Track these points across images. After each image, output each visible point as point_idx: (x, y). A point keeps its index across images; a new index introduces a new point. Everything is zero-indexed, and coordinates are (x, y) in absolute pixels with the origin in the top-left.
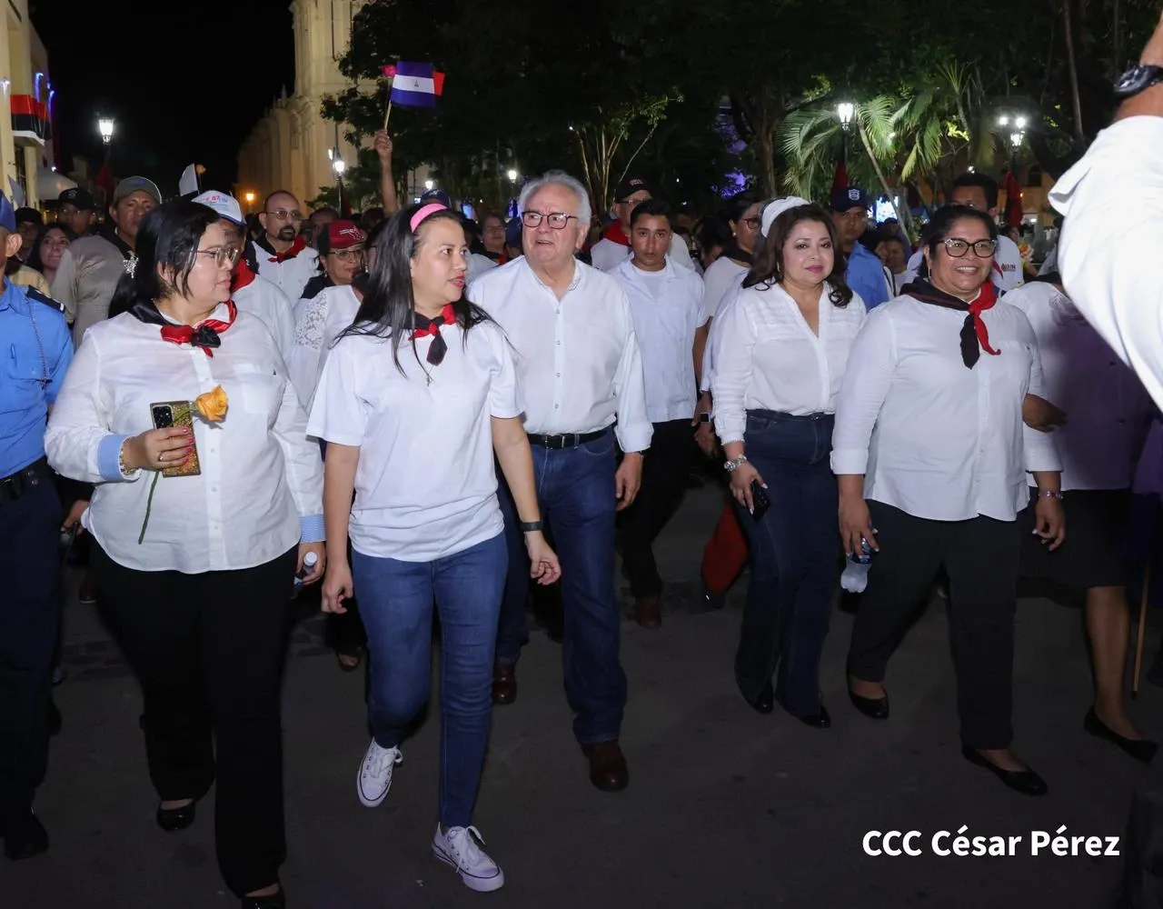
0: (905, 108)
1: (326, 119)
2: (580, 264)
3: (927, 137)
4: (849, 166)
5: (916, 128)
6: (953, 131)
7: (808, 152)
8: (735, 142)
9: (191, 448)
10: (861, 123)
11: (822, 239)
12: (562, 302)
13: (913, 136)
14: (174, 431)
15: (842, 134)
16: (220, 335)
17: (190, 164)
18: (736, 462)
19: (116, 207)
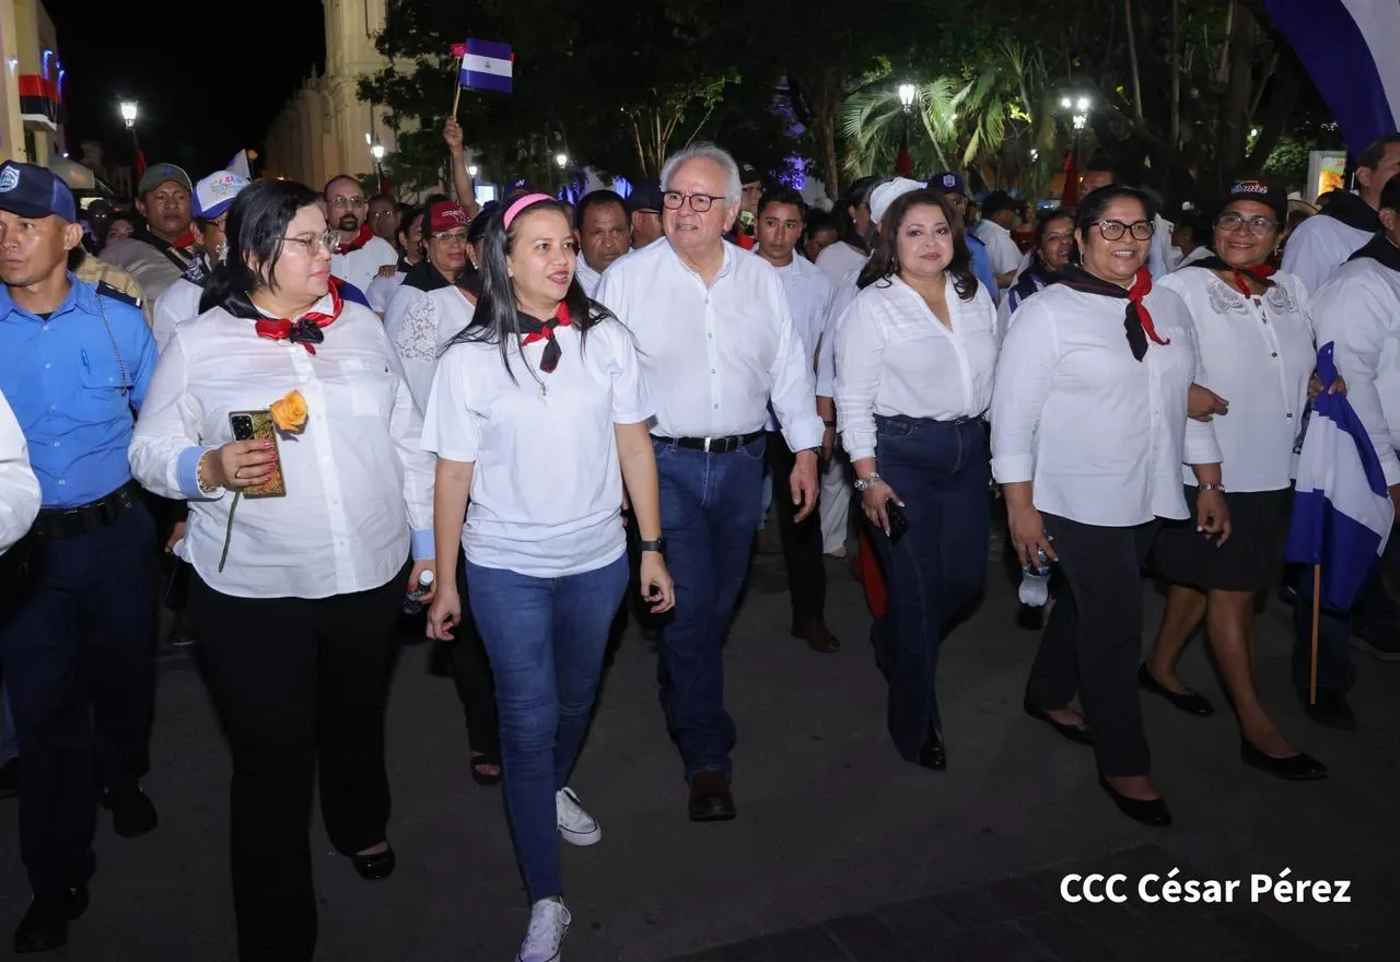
0: (967, 89)
1: (362, 102)
2: (728, 246)
3: (990, 119)
4: (911, 150)
5: (979, 110)
6: (1015, 113)
7: (869, 135)
8: (794, 124)
9: (275, 465)
10: (922, 105)
11: (937, 224)
12: (712, 289)
13: (976, 119)
14: (254, 444)
15: (903, 117)
16: (322, 330)
17: (240, 150)
18: (868, 481)
19: (143, 200)
